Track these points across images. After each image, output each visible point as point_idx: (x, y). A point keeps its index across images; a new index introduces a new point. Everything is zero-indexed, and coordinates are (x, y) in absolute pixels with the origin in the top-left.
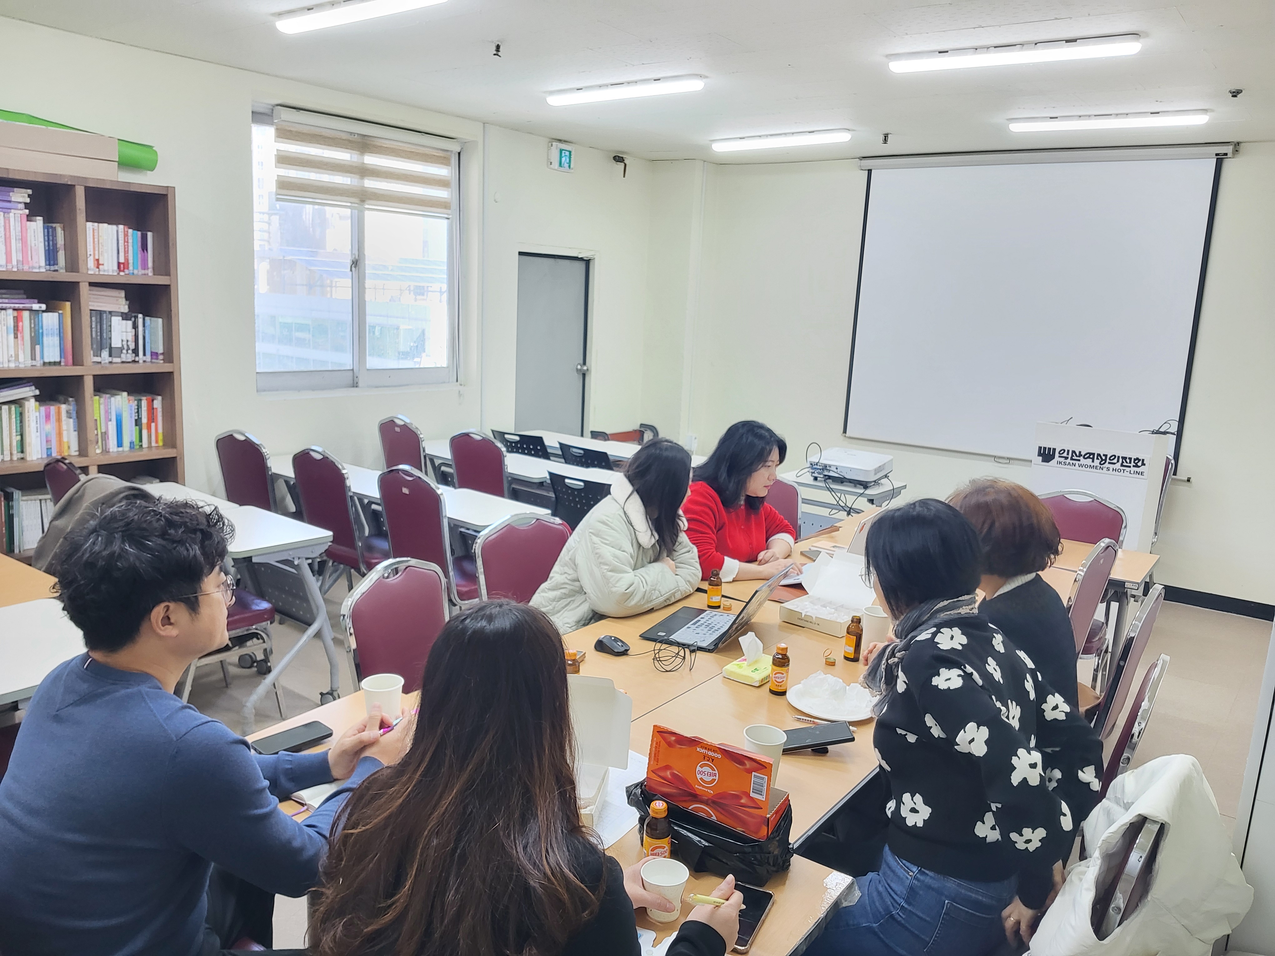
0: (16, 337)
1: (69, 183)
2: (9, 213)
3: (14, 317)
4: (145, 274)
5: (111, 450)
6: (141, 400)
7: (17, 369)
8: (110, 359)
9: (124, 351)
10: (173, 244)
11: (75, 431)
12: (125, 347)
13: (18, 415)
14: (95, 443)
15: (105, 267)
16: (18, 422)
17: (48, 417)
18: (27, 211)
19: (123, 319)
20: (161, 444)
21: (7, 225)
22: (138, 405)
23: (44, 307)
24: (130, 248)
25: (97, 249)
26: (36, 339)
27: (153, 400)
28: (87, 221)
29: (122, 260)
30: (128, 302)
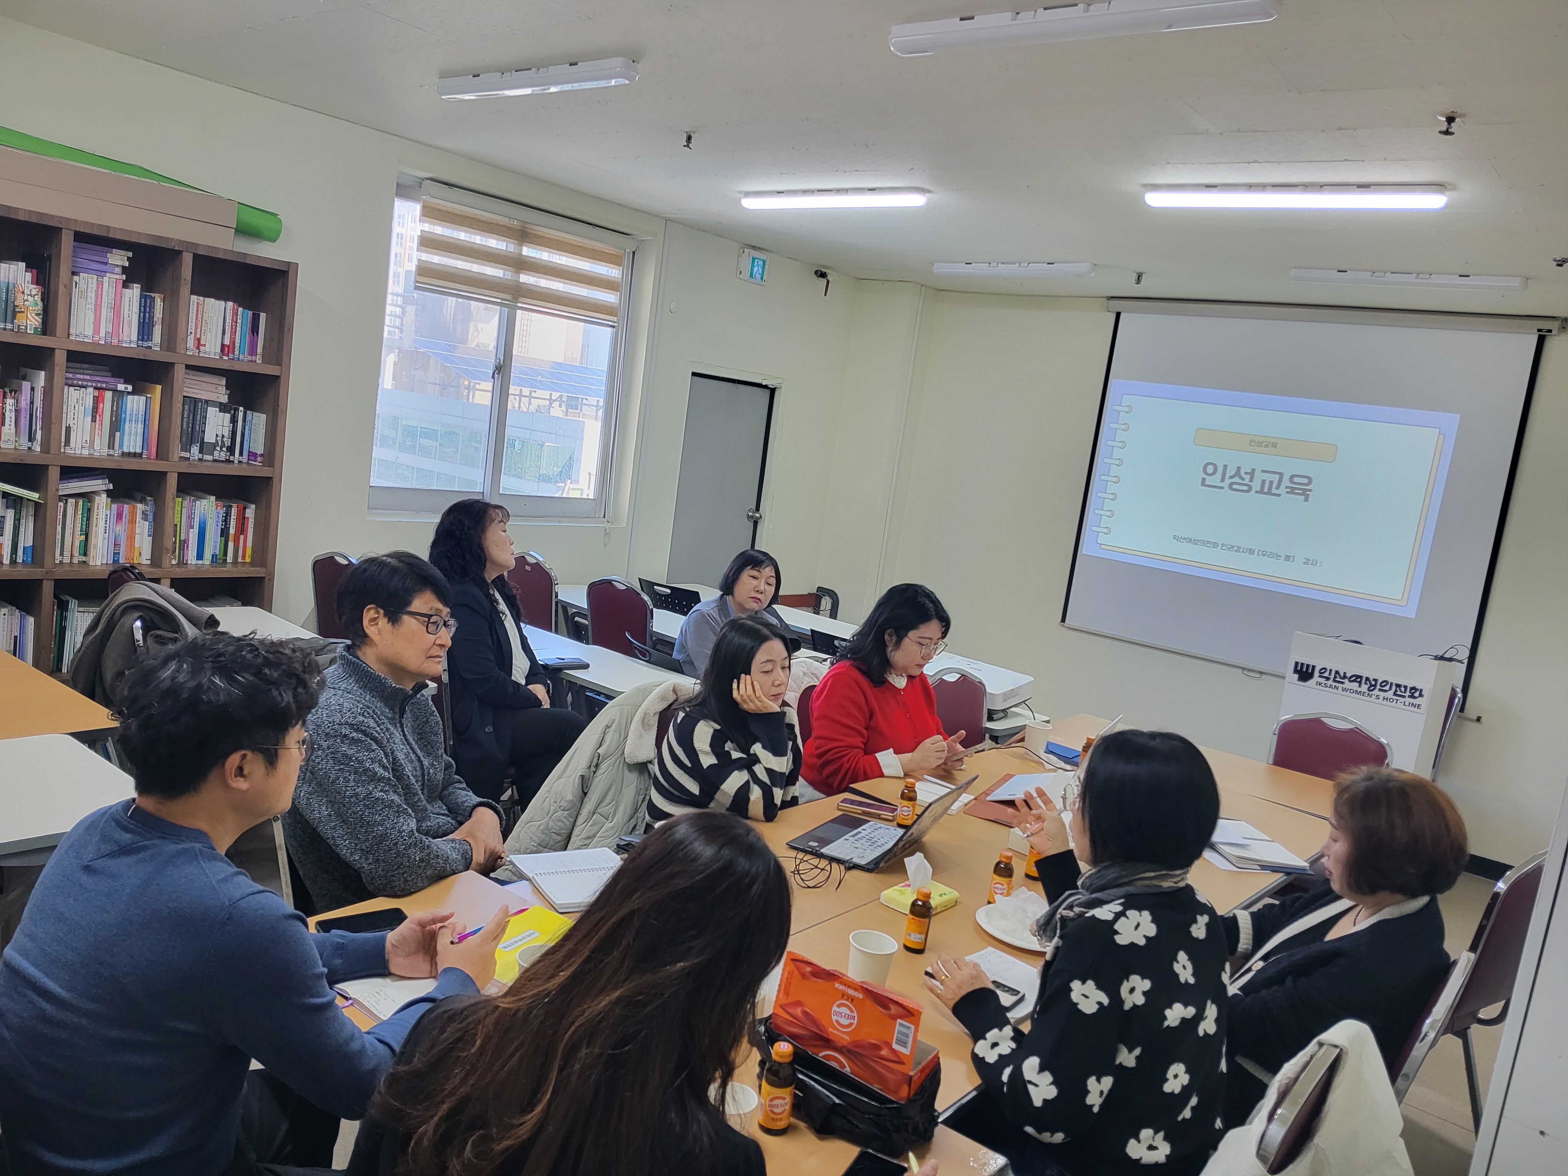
0: (94, 420)
1: (176, 248)
2: (102, 277)
3: (94, 397)
4: (252, 361)
5: (189, 562)
6: (231, 507)
7: (91, 458)
8: (200, 456)
9: (218, 448)
10: (289, 329)
11: (149, 536)
12: (220, 442)
13: (86, 511)
14: (171, 552)
15: (207, 349)
16: (85, 519)
17: (119, 516)
18: (124, 277)
19: (220, 411)
20: (248, 560)
21: (100, 290)
22: (226, 513)
23: (130, 388)
24: (238, 329)
25: (199, 327)
26: (116, 425)
27: (245, 508)
28: (192, 293)
29: (227, 342)
30: (229, 392)
